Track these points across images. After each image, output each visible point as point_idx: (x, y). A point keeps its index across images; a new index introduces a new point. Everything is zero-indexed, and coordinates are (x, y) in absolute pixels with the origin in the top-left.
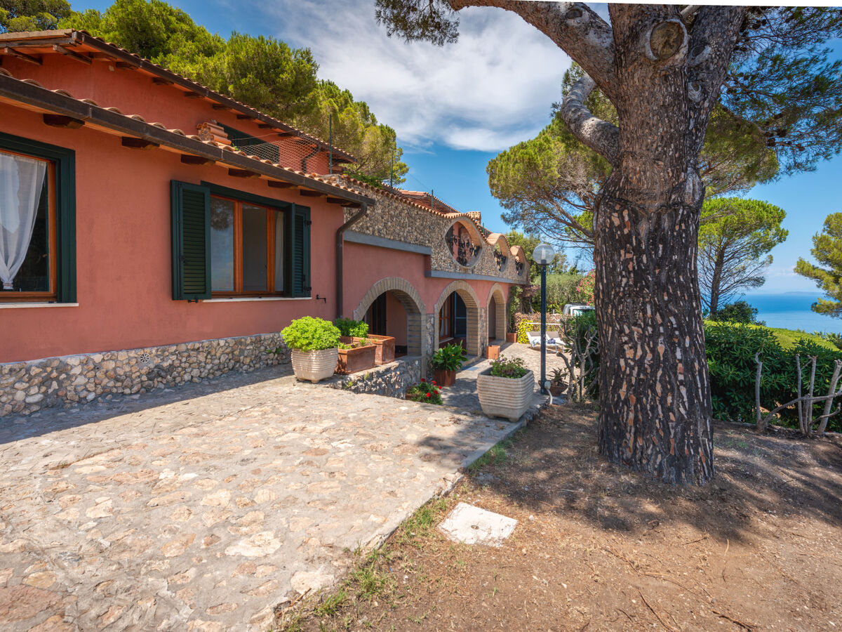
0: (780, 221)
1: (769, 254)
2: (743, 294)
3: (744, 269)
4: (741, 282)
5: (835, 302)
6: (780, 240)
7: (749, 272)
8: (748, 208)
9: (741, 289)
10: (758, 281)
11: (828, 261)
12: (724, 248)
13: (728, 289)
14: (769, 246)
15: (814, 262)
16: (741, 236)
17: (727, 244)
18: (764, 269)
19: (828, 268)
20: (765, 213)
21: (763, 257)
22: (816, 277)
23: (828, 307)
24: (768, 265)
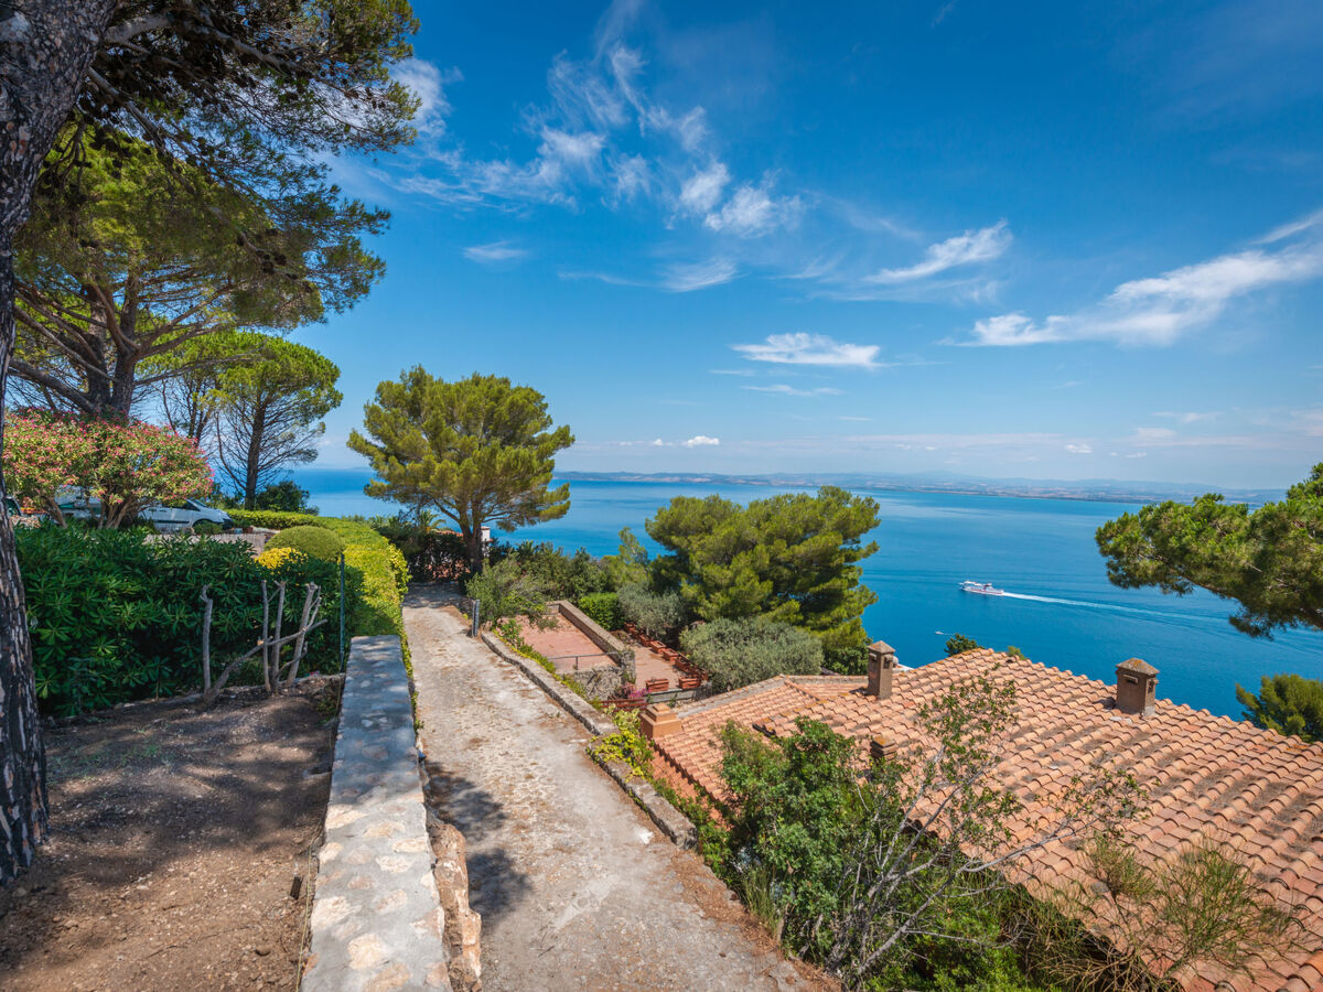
0: (333, 380)
1: (322, 420)
2: (291, 472)
3: (292, 437)
4: (288, 454)
5: (386, 484)
6: (335, 405)
7: (300, 442)
8: (295, 356)
9: (288, 464)
10: (310, 455)
11: (381, 436)
12: (265, 406)
13: (270, 464)
14: (322, 410)
15: (368, 436)
16: (286, 393)
17: (269, 401)
18: (315, 440)
19: (381, 444)
20: (315, 366)
21: (314, 424)
22: (369, 454)
23: (380, 490)
24: (319, 435)
